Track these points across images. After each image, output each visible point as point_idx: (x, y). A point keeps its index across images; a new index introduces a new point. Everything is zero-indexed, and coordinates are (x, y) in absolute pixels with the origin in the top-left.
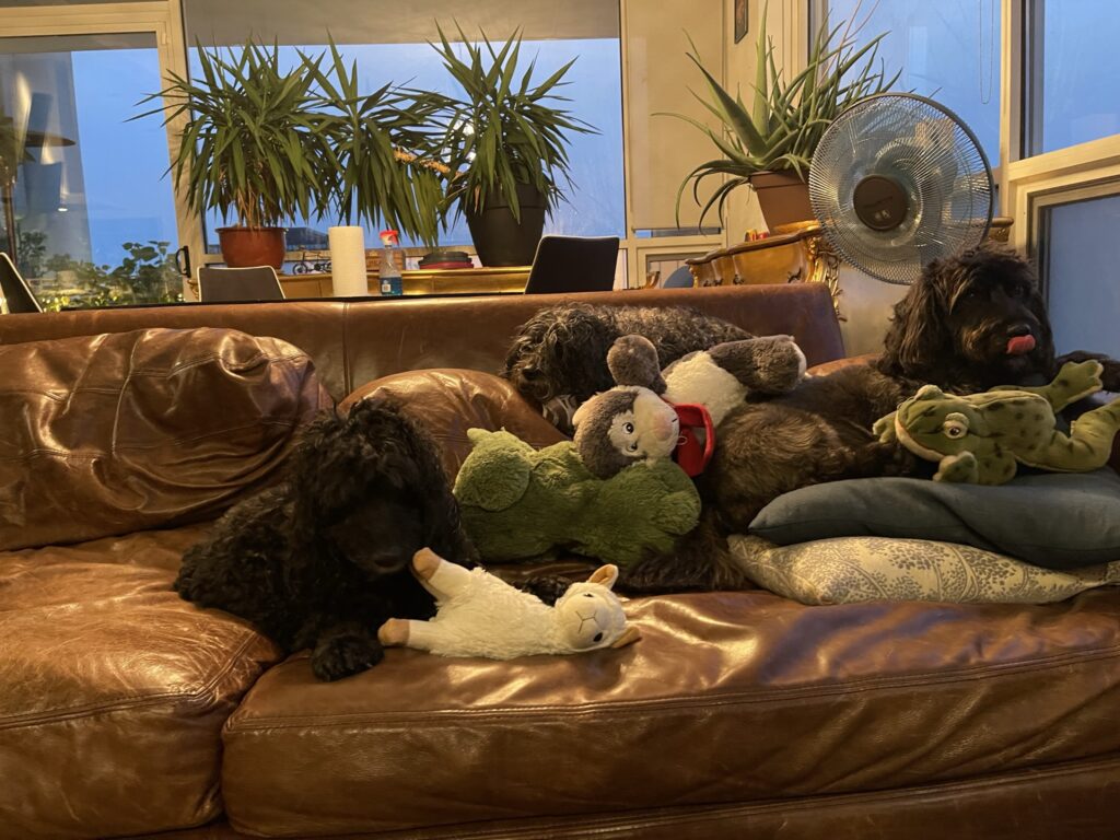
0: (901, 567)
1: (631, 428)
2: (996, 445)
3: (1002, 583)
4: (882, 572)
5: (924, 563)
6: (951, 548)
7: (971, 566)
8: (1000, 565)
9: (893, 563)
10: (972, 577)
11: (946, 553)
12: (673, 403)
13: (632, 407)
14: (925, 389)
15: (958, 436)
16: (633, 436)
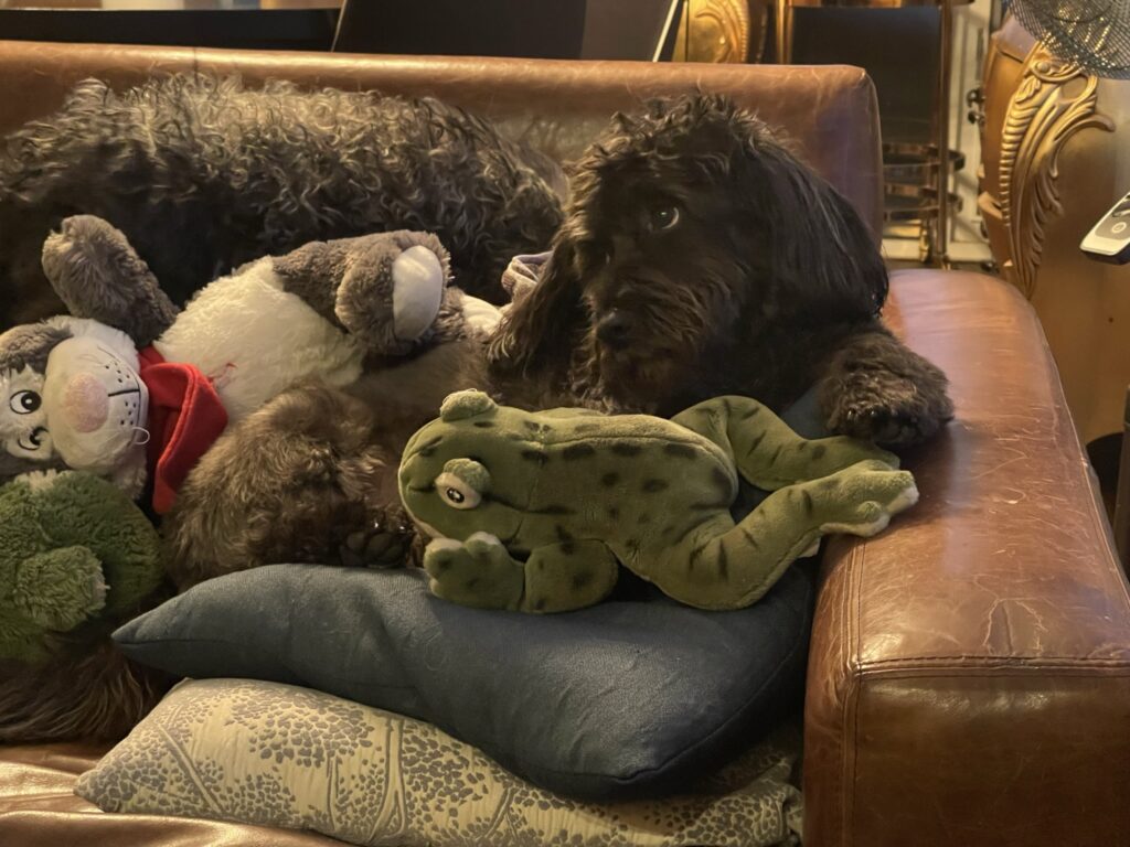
0: (266, 755)
1: (32, 401)
2: (559, 529)
3: (453, 812)
4: (220, 762)
5: (312, 754)
6: (391, 730)
7: (402, 771)
8: (463, 778)
9: (256, 746)
10: (397, 793)
11: (371, 737)
12: (167, 358)
13: (45, 361)
14: (451, 400)
15: (464, 505)
16: (35, 418)
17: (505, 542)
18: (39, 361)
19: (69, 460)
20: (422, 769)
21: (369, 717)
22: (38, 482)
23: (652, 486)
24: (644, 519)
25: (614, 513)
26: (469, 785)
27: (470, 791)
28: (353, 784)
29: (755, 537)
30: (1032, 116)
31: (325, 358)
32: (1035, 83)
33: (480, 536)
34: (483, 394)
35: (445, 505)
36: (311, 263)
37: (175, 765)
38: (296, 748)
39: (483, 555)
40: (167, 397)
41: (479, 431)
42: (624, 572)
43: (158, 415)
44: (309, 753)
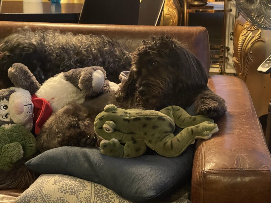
0: (62, 192)
1: (6, 107)
2: (132, 138)
4: (51, 194)
5: (73, 192)
6: (92, 186)
7: (95, 196)
8: (109, 198)
9: (59, 190)
10: (93, 201)
11: (87, 188)
12: (38, 97)
13: (9, 98)
14: (107, 107)
15: (110, 132)
16: (7, 111)
17: (119, 141)
18: (7, 98)
19: (14, 121)
20: (99, 196)
21: (87, 183)
22: (7, 127)
23: (155, 127)
24: (153, 135)
25: (145, 134)
26: (111, 200)
27: (111, 201)
28: (83, 199)
29: (179, 140)
30: (246, 39)
31: (76, 96)
32: (246, 31)
33: (113, 139)
34: (114, 105)
35: (105, 132)
36: (73, 74)
37: (40, 195)
38: (69, 191)
39: (114, 144)
40: (38, 106)
41: (113, 114)
42: (148, 148)
43: (36, 110)
44: (72, 192)
